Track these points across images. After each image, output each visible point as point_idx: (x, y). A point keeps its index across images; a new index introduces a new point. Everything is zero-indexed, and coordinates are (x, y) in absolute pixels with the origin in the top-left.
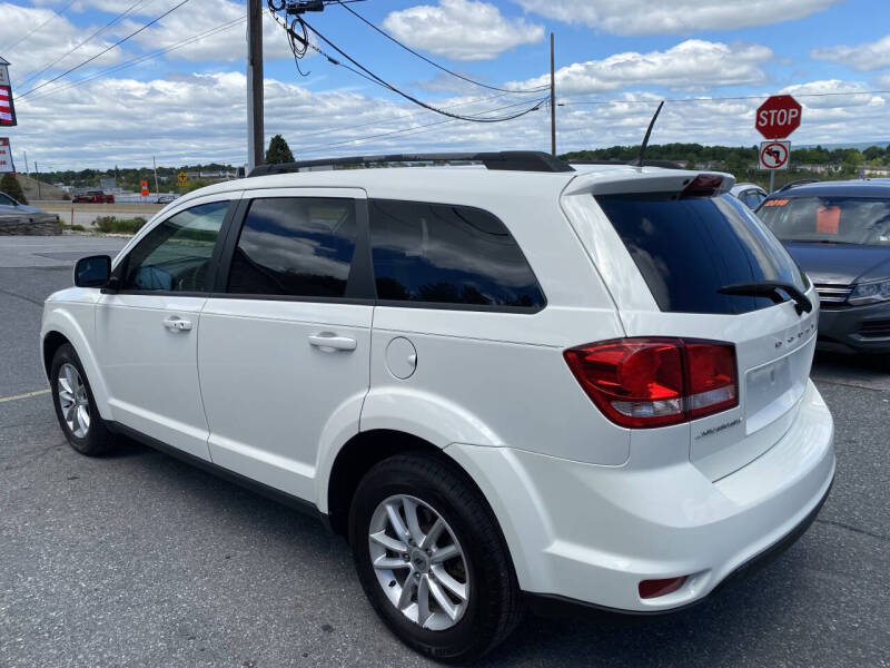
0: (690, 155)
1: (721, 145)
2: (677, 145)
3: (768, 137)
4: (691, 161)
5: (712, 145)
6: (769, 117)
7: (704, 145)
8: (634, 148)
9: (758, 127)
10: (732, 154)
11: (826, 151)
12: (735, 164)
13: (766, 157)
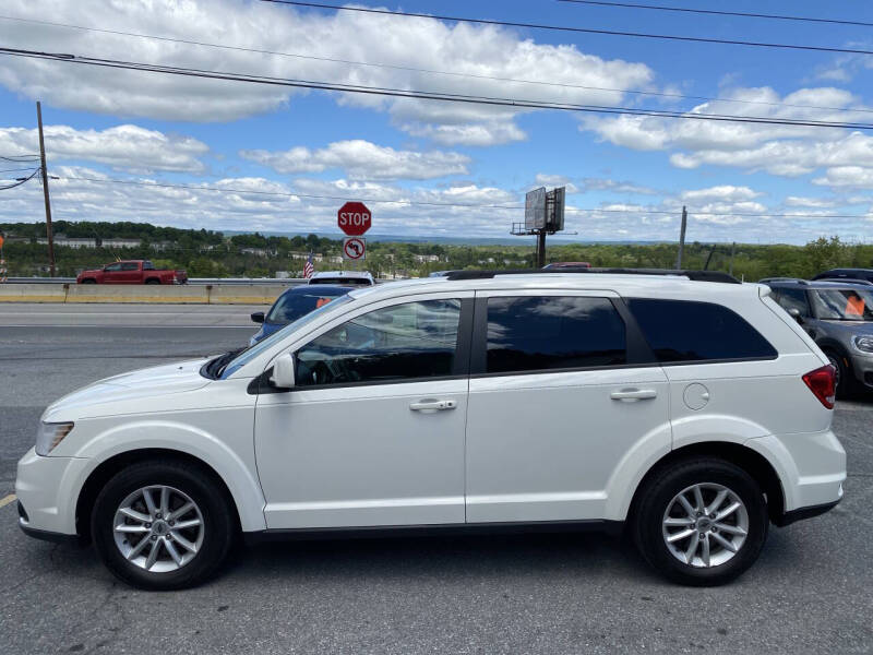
0: (143, 234)
1: (172, 226)
2: (128, 224)
3: (348, 234)
4: (145, 240)
5: (163, 226)
6: (347, 217)
7: (156, 225)
8: (80, 223)
9: (340, 225)
10: (184, 236)
11: (262, 237)
12: (188, 245)
13: (348, 249)
